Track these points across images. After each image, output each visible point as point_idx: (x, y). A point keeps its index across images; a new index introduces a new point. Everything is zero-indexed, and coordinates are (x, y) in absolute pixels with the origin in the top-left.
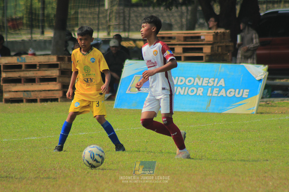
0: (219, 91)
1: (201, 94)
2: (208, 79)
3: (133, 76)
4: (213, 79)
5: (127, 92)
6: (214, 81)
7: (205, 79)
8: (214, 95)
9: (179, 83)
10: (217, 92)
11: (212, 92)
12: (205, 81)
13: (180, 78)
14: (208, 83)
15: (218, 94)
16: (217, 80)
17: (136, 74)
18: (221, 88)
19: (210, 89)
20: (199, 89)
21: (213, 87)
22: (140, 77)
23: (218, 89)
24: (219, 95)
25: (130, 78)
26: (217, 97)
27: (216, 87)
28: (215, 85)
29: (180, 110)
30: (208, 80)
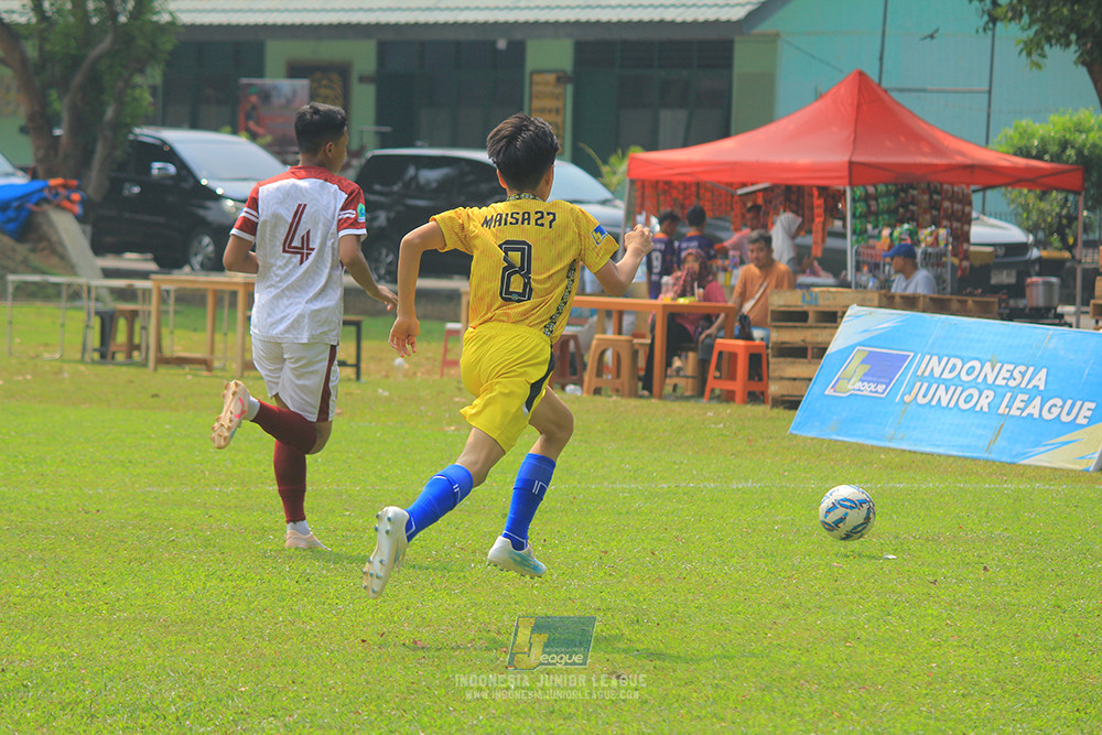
0: (1028, 403)
1: (986, 409)
2: (1011, 367)
3: (853, 347)
4: (1022, 368)
5: (829, 392)
6: (1023, 374)
7: (1006, 367)
8: (1014, 412)
9: (946, 375)
10: (1022, 405)
11: (1009, 406)
12: (1004, 374)
13: (953, 361)
14: (1008, 380)
15: (1023, 410)
16: (1031, 369)
17: (860, 344)
18: (1033, 393)
19: (1009, 395)
20: (986, 393)
21: (1016, 391)
22: (866, 353)
23: (1025, 397)
24: (1024, 414)
25: (846, 353)
26: (1020, 417)
27: (1024, 391)
28: (1023, 385)
29: (928, 449)
30: (1012, 372)
